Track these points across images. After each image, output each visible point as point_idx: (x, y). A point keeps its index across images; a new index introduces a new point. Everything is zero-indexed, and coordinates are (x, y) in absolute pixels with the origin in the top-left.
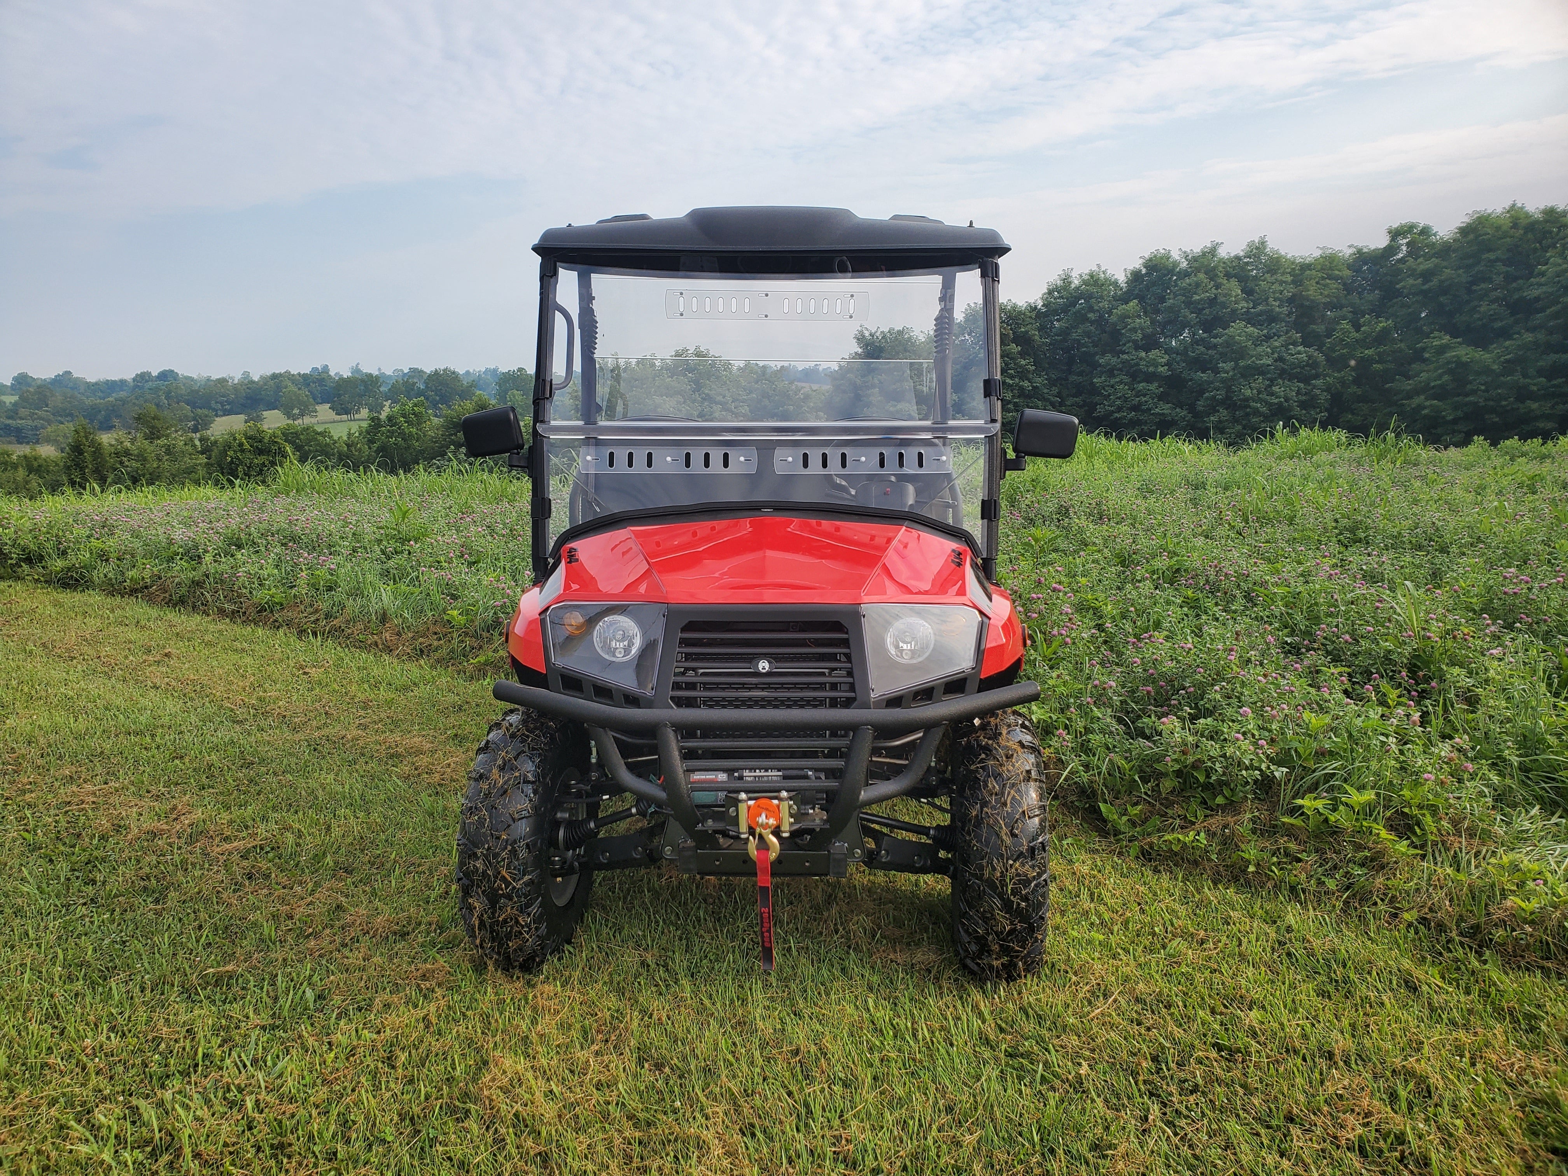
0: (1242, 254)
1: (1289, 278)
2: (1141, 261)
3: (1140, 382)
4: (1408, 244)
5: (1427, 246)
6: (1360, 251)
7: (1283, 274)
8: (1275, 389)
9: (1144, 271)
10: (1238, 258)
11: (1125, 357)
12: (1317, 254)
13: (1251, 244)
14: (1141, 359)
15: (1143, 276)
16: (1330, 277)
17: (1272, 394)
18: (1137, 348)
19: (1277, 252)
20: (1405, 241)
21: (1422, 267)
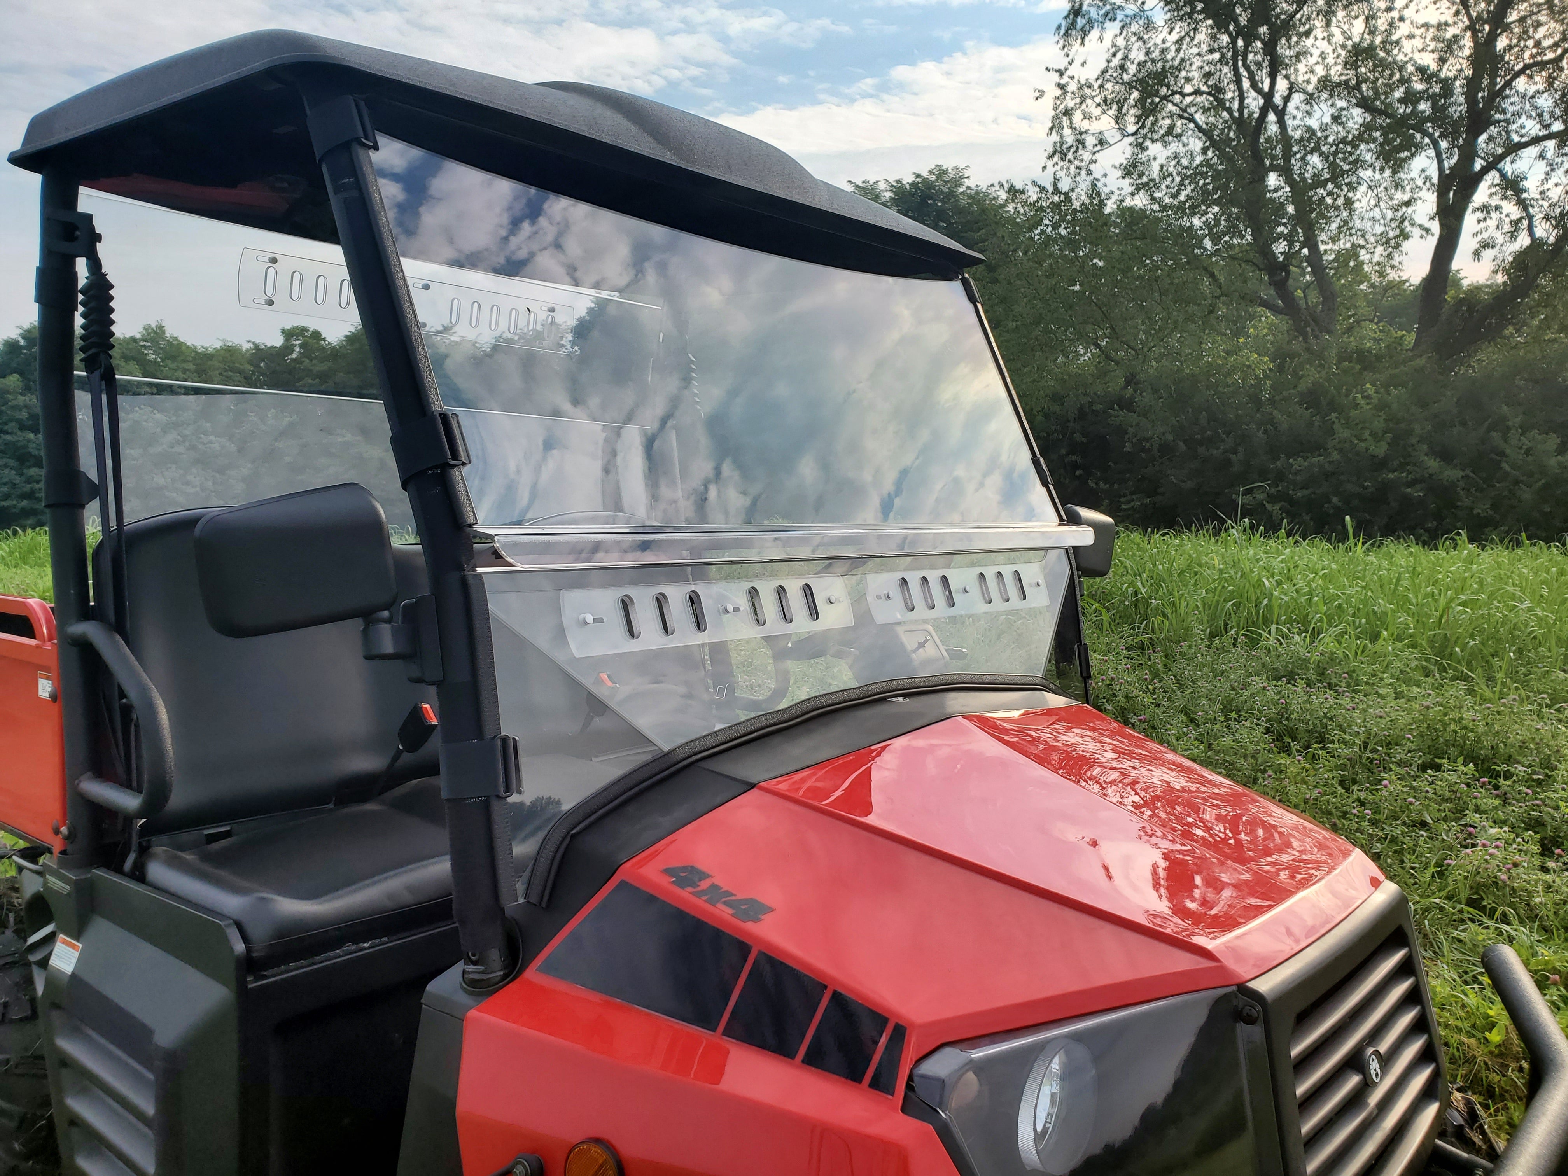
0: (138, 336)
1: (192, 367)
2: (19, 331)
3: (29, 467)
4: (301, 346)
5: (318, 350)
6: (256, 346)
7: (184, 361)
8: (190, 478)
9: (22, 342)
10: (134, 340)
11: (8, 437)
12: (218, 345)
13: (147, 328)
14: (29, 441)
15: (22, 347)
16: (231, 369)
17: (188, 483)
18: (22, 427)
19: (176, 339)
20: (297, 342)
21: (318, 369)
